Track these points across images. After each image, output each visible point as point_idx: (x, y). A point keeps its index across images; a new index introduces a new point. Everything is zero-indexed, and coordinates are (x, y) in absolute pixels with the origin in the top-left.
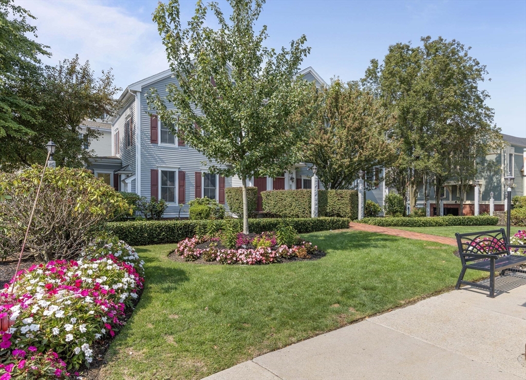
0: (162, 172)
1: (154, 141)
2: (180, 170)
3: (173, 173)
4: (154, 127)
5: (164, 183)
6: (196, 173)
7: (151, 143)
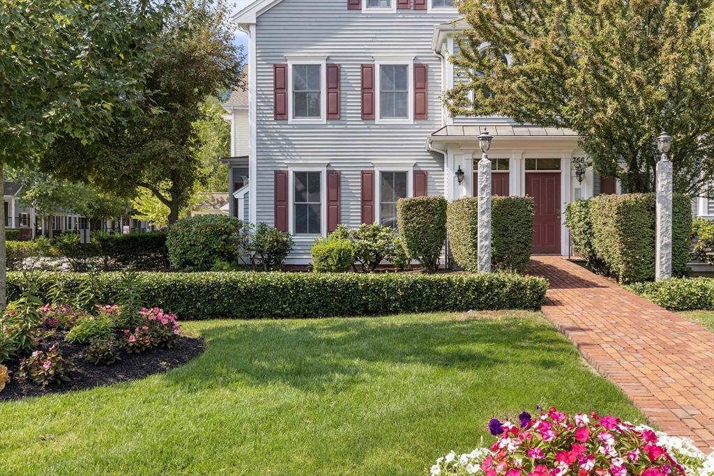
0: (297, 174)
1: (280, 114)
2: (330, 169)
3: (317, 175)
4: (280, 88)
5: (299, 196)
6: (363, 173)
7: (276, 119)
